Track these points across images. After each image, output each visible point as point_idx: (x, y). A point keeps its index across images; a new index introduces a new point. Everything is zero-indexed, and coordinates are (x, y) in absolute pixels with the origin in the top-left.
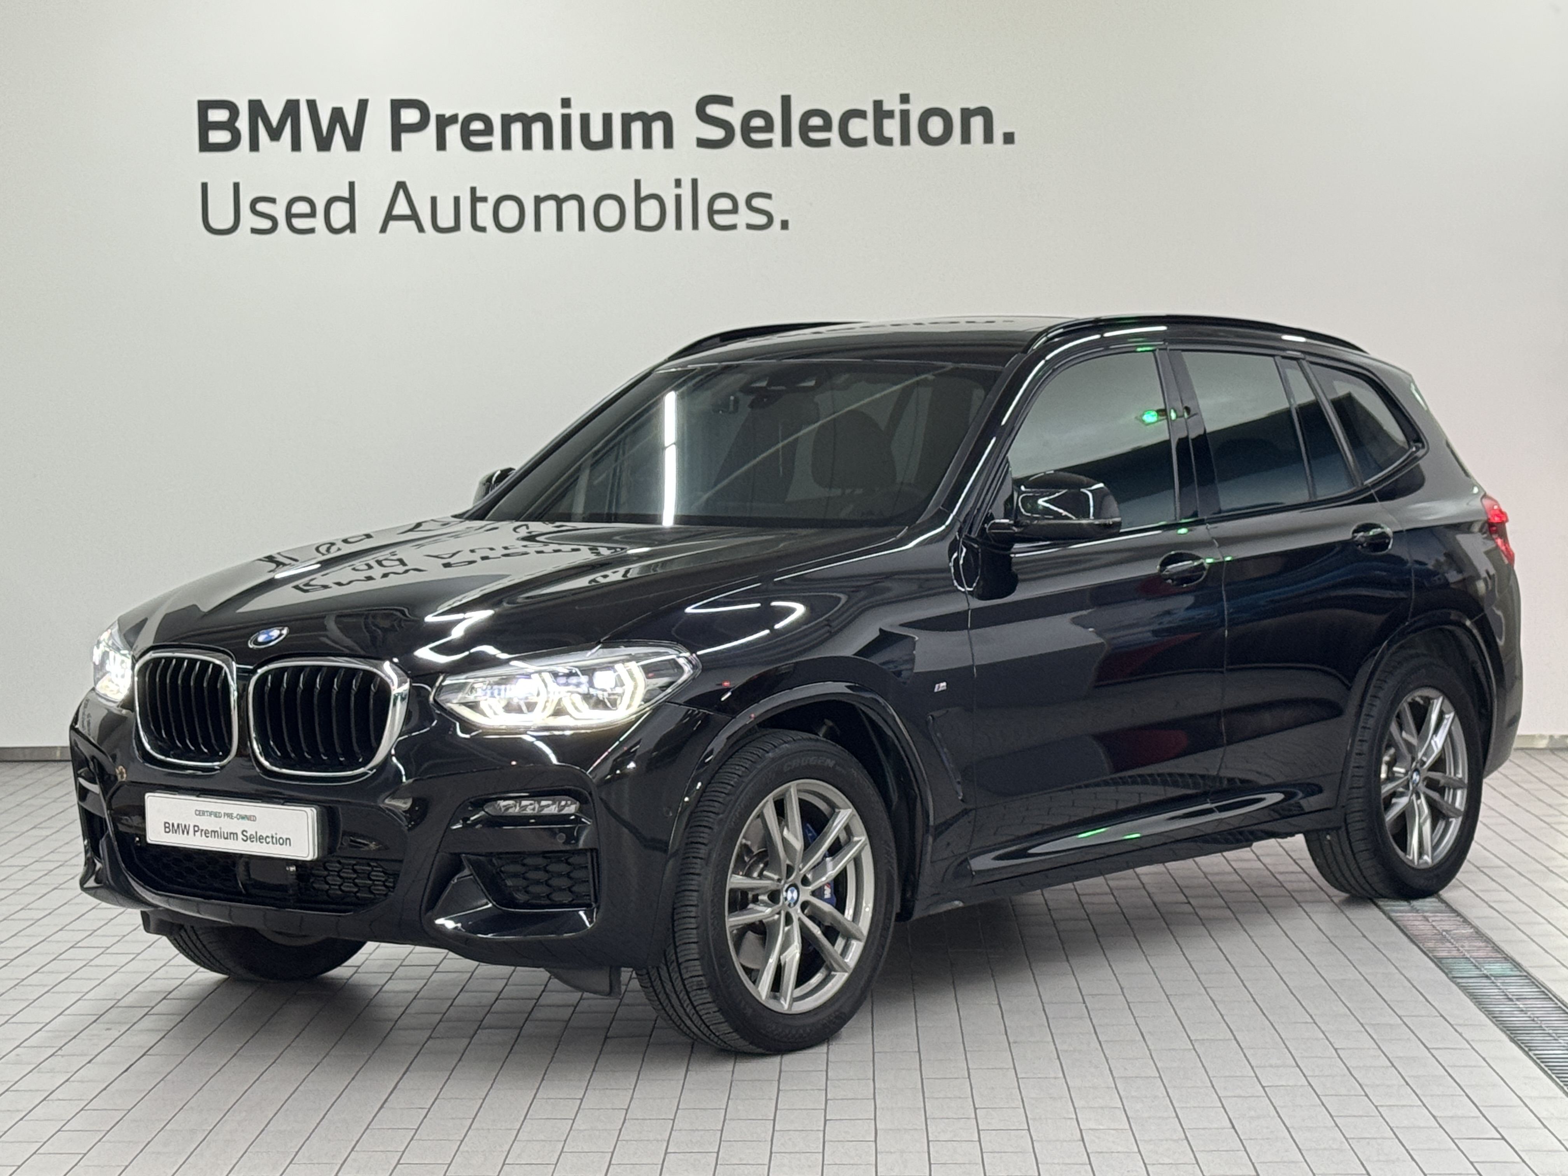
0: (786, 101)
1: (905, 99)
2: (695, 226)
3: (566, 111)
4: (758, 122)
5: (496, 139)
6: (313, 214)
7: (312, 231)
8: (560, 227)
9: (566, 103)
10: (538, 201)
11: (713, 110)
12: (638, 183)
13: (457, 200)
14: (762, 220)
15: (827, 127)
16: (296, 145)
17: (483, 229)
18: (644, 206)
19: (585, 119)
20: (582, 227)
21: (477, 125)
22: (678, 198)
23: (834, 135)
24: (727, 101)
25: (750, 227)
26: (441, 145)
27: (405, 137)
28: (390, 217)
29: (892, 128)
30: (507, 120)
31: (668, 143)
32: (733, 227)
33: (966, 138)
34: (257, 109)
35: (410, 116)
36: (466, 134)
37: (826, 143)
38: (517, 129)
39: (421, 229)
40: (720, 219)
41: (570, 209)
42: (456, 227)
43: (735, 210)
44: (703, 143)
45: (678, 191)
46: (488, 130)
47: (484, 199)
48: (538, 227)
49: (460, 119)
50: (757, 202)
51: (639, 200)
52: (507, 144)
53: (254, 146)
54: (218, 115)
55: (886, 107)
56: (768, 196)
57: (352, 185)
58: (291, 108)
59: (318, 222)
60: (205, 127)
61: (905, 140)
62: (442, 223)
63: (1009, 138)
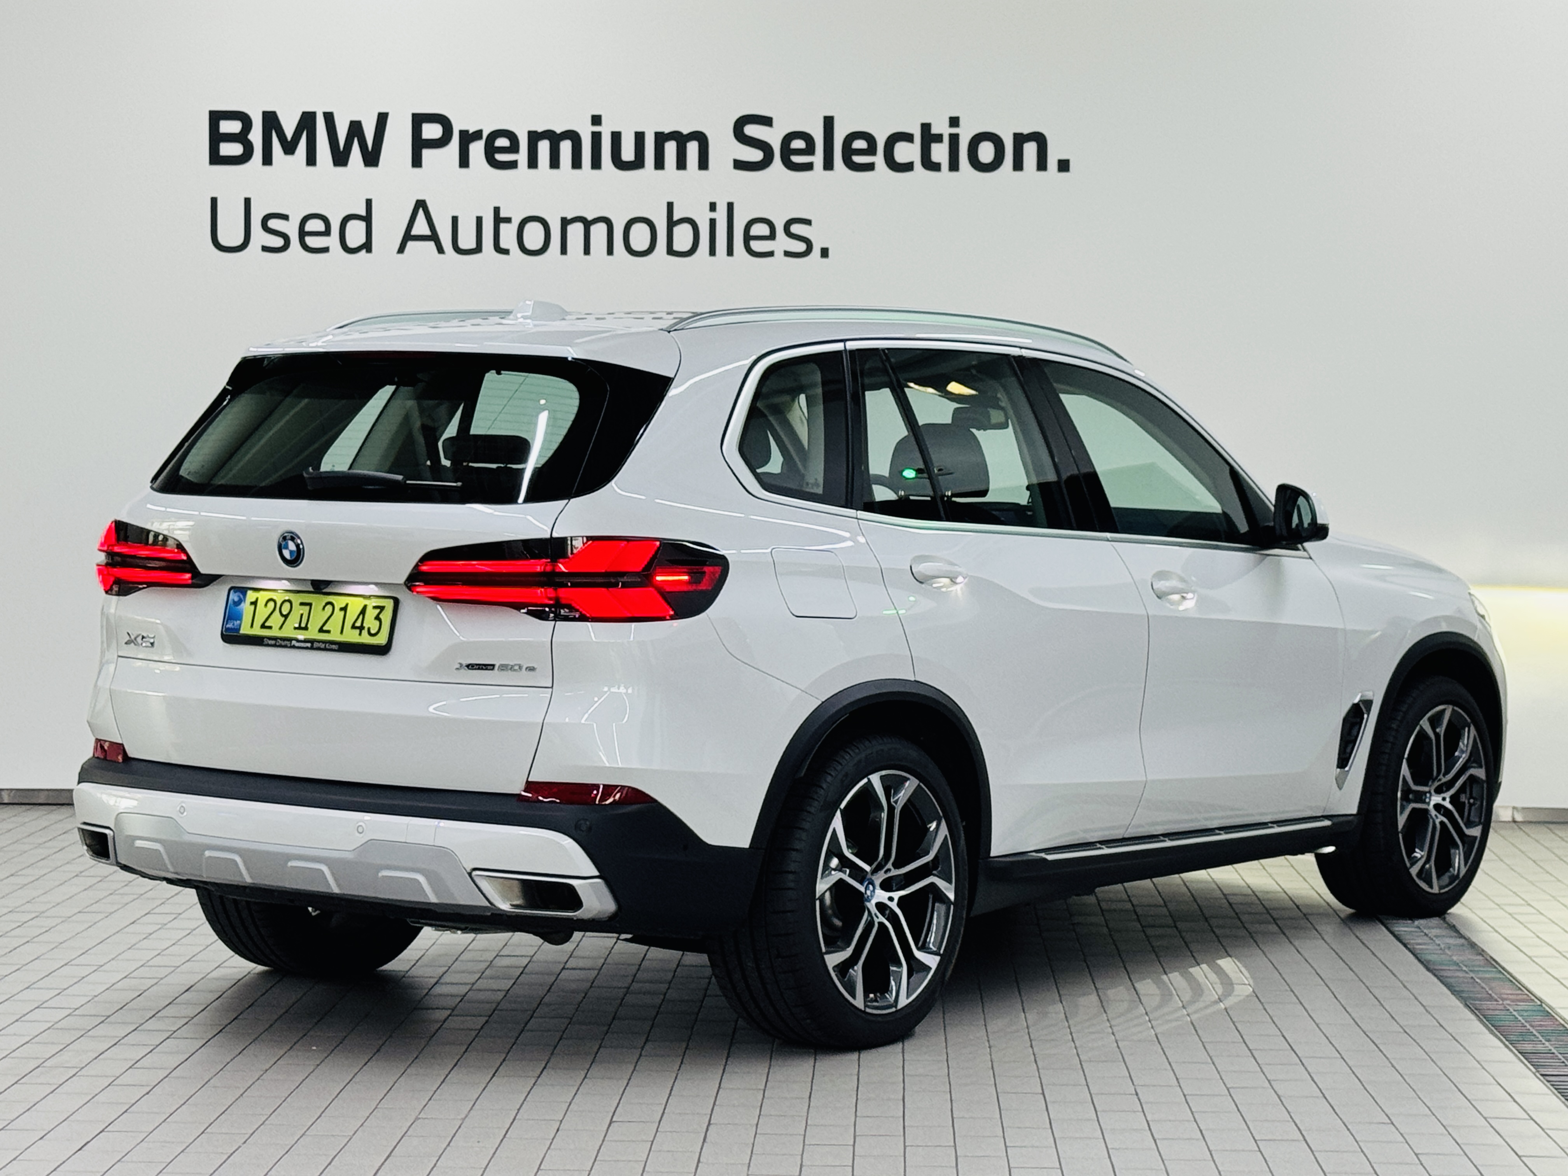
0: (829, 123)
1: (954, 122)
2: (730, 252)
3: (596, 129)
4: (798, 144)
5: (522, 157)
6: (327, 232)
7: (325, 250)
8: (587, 251)
9: (596, 120)
10: (565, 223)
11: (751, 130)
12: (670, 206)
13: (479, 220)
14: (801, 247)
15: (871, 150)
16: (311, 160)
17: (506, 252)
18: (677, 230)
19: (616, 137)
20: (610, 251)
21: (502, 142)
22: (713, 222)
23: (879, 159)
24: (766, 121)
25: (787, 254)
26: (464, 162)
27: (426, 153)
28: (408, 237)
29: (940, 152)
30: (534, 137)
31: (703, 164)
32: (771, 254)
33: (1018, 165)
34: (271, 120)
35: (432, 131)
36: (490, 152)
37: (870, 167)
38: (544, 147)
39: (440, 250)
40: (756, 246)
41: (599, 232)
42: (478, 249)
43: (772, 236)
44: (740, 165)
45: (713, 215)
46: (514, 148)
47: (508, 220)
48: (564, 250)
49: (485, 135)
50: (795, 229)
51: (671, 224)
52: (533, 163)
53: (267, 160)
54: (230, 127)
55: (934, 130)
56: (808, 222)
57: (369, 203)
58: (307, 121)
59: (333, 241)
60: (216, 138)
61: (954, 166)
62: (463, 244)
63: (1064, 166)
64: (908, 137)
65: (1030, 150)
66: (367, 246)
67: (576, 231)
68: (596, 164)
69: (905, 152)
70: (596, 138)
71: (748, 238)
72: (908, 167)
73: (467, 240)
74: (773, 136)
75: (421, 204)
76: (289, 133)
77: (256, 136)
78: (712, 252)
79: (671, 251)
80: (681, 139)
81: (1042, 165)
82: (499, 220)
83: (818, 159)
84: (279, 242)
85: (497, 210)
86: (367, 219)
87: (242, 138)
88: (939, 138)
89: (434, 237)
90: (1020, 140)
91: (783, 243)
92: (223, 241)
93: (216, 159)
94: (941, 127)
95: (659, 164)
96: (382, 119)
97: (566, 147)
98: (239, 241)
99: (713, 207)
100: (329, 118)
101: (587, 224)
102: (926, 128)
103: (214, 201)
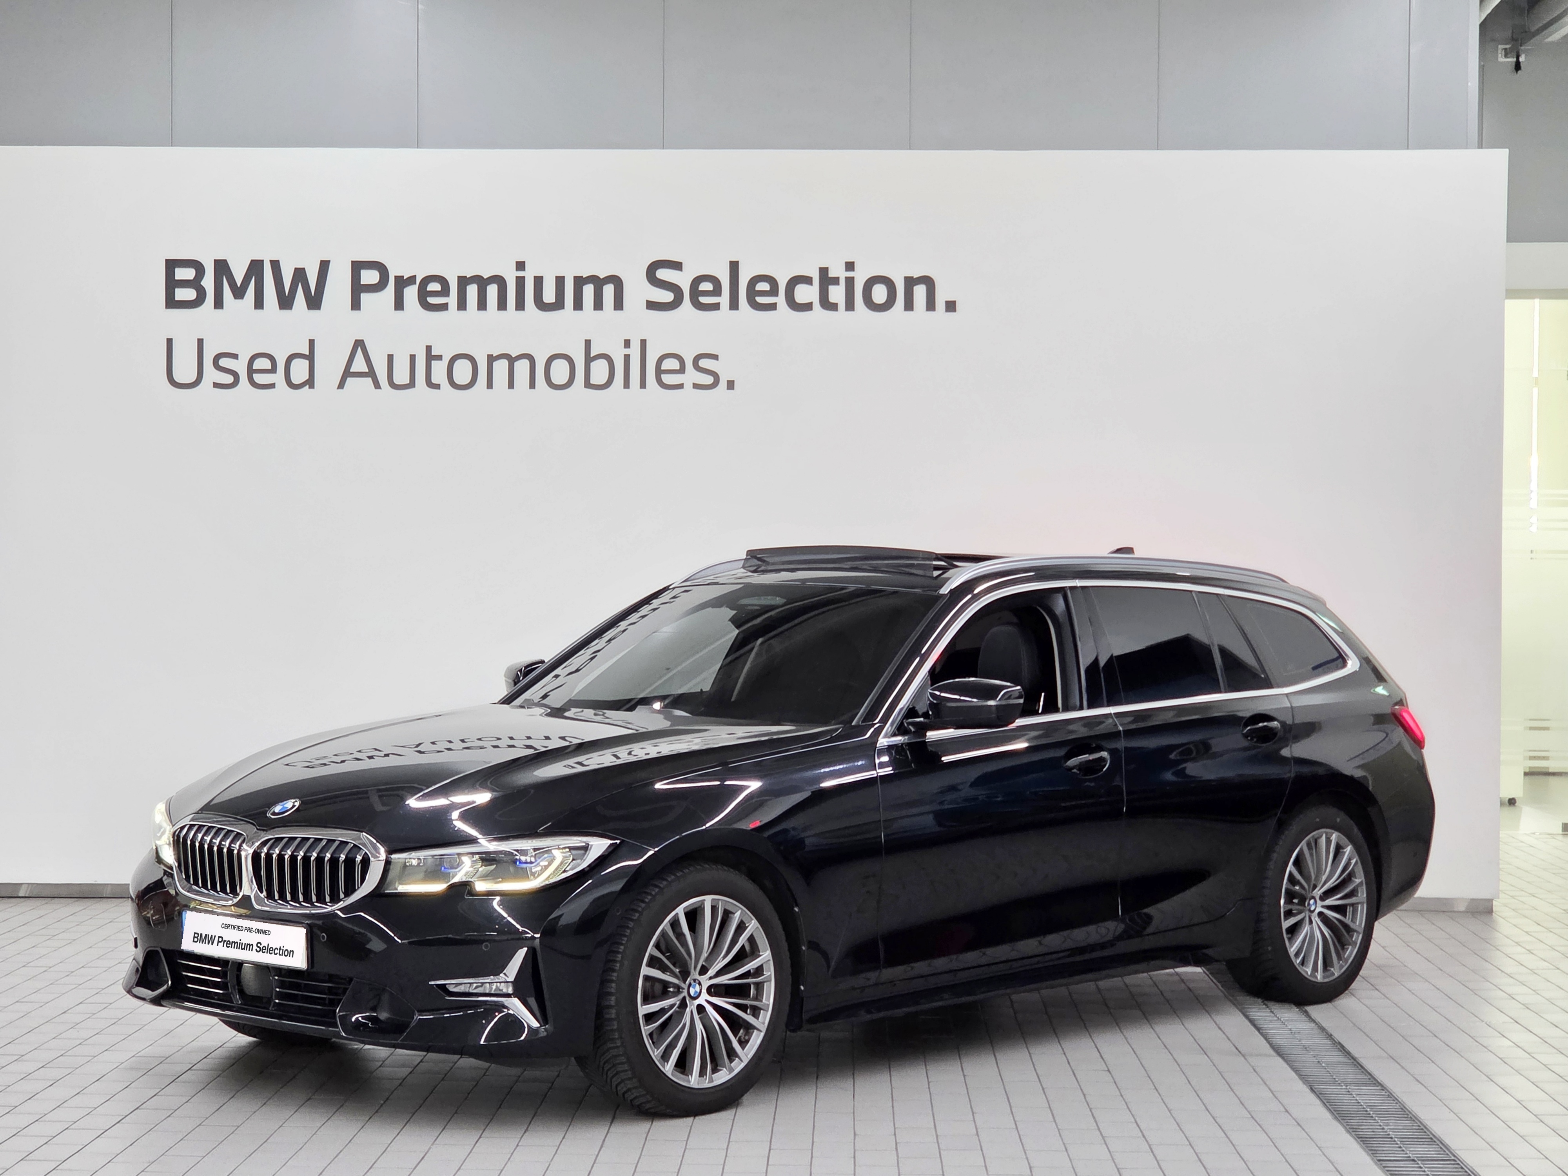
0: (734, 267)
1: (850, 266)
2: (643, 385)
3: (521, 274)
4: (706, 286)
5: (452, 299)
6: (273, 370)
7: (272, 386)
8: (511, 385)
9: (521, 266)
10: (491, 359)
11: (663, 274)
12: (588, 343)
13: (413, 358)
14: (709, 380)
15: (774, 292)
16: (259, 303)
17: (437, 387)
18: (593, 365)
19: (539, 281)
20: (532, 385)
21: (434, 287)
22: (627, 358)
23: (780, 300)
24: (677, 266)
25: (696, 386)
26: (399, 304)
27: (365, 297)
28: (347, 373)
29: (837, 294)
30: (463, 282)
31: (619, 304)
32: (680, 386)
33: (909, 305)
34: (222, 267)
35: (370, 277)
36: (423, 295)
37: (773, 307)
38: (472, 291)
39: (377, 385)
40: (666, 379)
41: (523, 367)
42: (412, 384)
43: (682, 370)
44: (652, 305)
45: (627, 351)
46: (445, 291)
47: (439, 358)
48: (490, 385)
49: (418, 282)
50: (703, 363)
51: (589, 360)
52: (462, 305)
53: (219, 303)
54: (185, 274)
55: (831, 274)
56: (715, 357)
57: (312, 342)
58: (256, 267)
59: (278, 378)
60: (172, 284)
61: (850, 305)
62: (397, 380)
63: (951, 306)
64: (808, 280)
65: (920, 291)
66: (310, 382)
67: (500, 368)
68: (520, 305)
69: (804, 293)
70: (520, 281)
71: (659, 372)
72: (808, 307)
73: (401, 376)
74: (683, 279)
75: (359, 344)
76: (239, 280)
77: (208, 282)
78: (627, 385)
79: (588, 384)
80: (598, 282)
81: (931, 305)
82: (430, 357)
83: (724, 300)
84: (229, 379)
85: (429, 348)
86: (310, 357)
87: (195, 283)
88: (836, 281)
89: (371, 373)
90: (910, 282)
91: (691, 376)
92: (178, 378)
93: (171, 303)
94: (837, 271)
95: (578, 305)
96: (324, 266)
97: (492, 291)
98: (192, 378)
99: (627, 344)
100: (275, 265)
101: (512, 360)
102: (824, 271)
103: (170, 342)
